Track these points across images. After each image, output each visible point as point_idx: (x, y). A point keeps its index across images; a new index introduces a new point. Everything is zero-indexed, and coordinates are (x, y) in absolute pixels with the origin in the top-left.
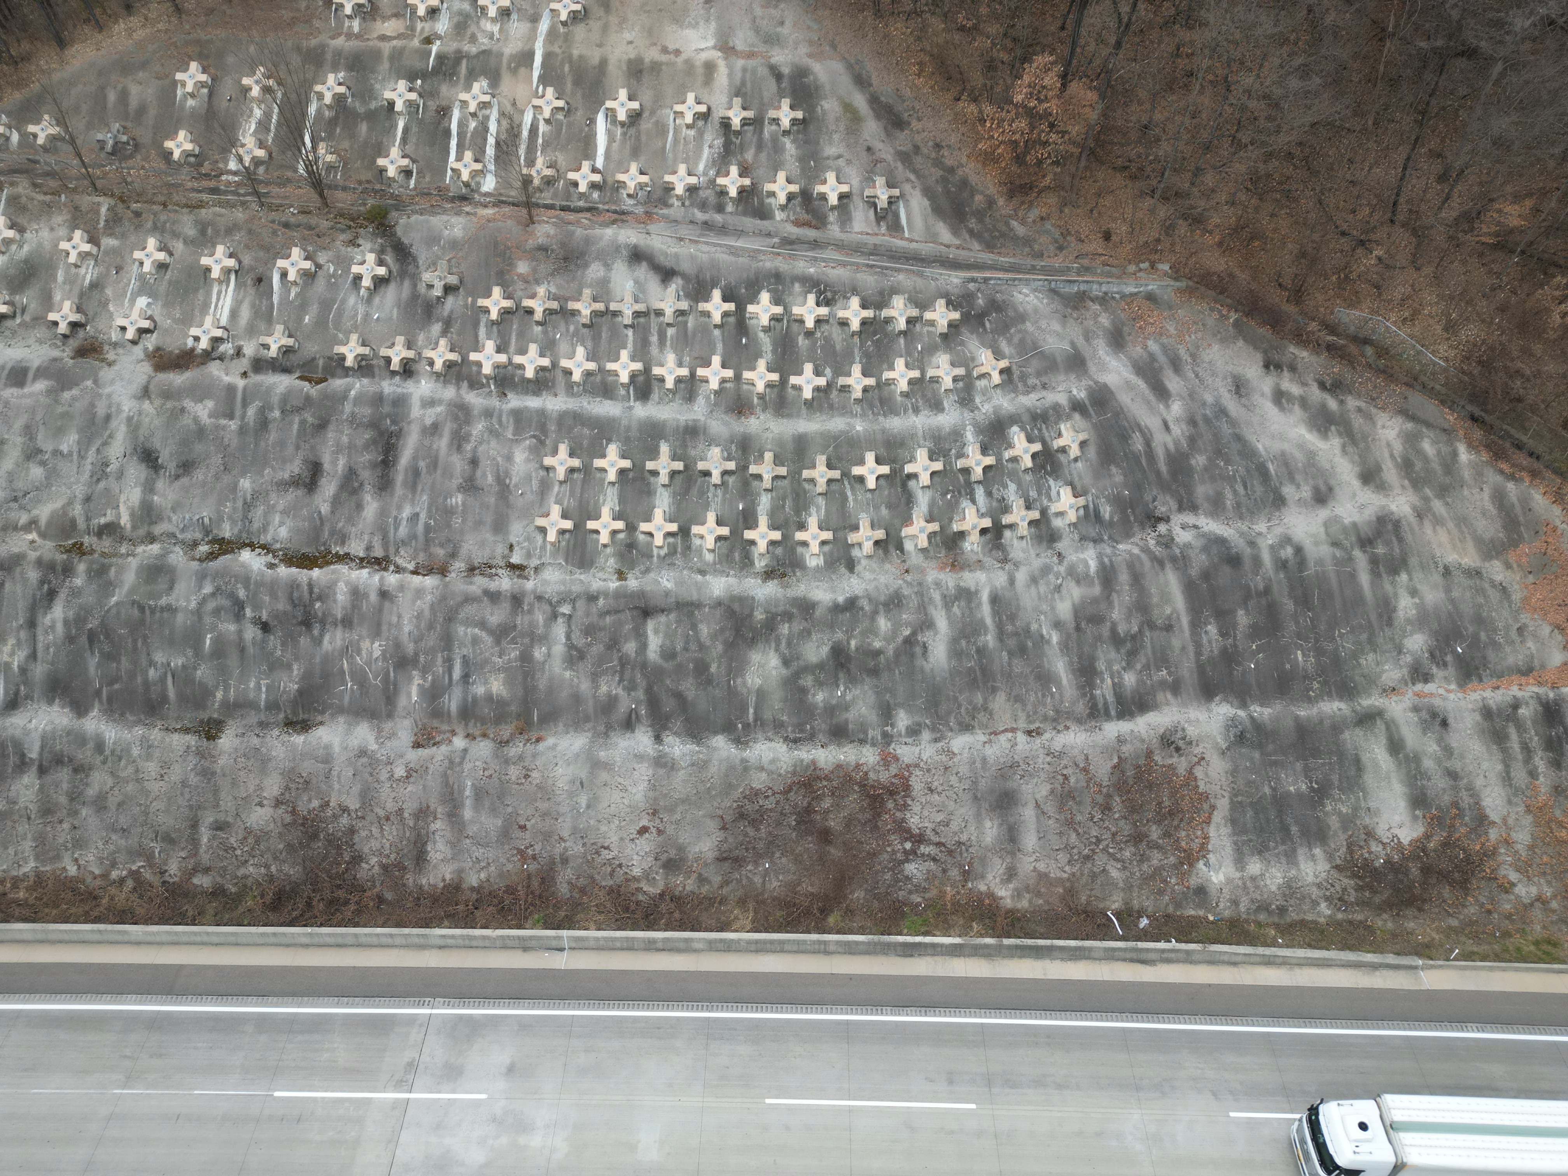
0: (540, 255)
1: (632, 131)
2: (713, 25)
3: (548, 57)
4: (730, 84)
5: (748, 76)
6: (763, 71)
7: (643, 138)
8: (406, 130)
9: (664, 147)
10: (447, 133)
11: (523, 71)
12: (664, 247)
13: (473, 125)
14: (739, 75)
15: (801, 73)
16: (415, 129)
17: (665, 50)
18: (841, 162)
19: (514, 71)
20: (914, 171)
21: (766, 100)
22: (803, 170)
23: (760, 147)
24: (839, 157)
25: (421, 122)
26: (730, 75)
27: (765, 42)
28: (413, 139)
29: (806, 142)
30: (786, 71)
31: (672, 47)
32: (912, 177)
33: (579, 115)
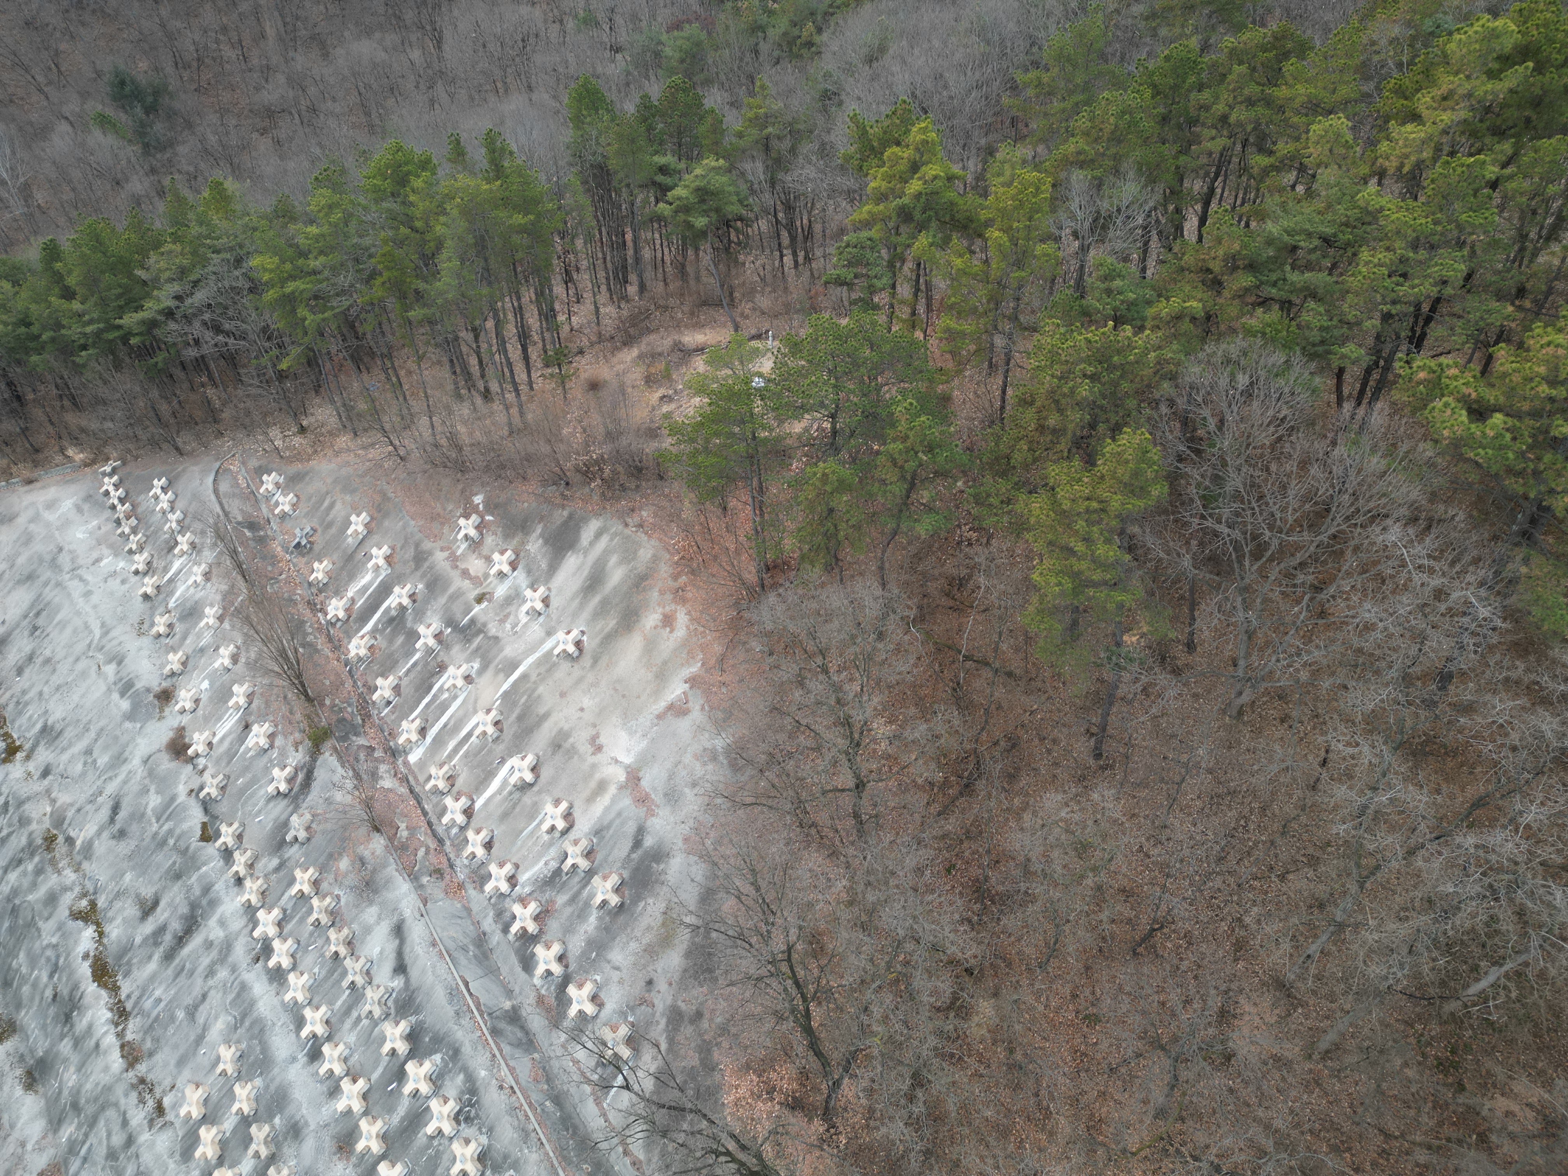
0: (358, 864)
1: (517, 795)
2: (644, 744)
3: (524, 677)
4: (600, 818)
5: (618, 822)
6: (631, 828)
7: (517, 810)
8: (415, 664)
9: (521, 832)
10: (430, 688)
11: (501, 676)
12: (417, 940)
13: (446, 695)
14: (612, 815)
15: (659, 855)
16: (419, 668)
17: (593, 739)
18: (615, 975)
19: (497, 672)
20: (671, 1041)
21: (610, 859)
22: (583, 953)
23: (573, 900)
24: (617, 968)
25: (427, 664)
26: (607, 809)
27: (666, 795)
28: (412, 675)
29: (607, 929)
30: (649, 842)
31: (602, 740)
32: (664, 1047)
33: (500, 748)
